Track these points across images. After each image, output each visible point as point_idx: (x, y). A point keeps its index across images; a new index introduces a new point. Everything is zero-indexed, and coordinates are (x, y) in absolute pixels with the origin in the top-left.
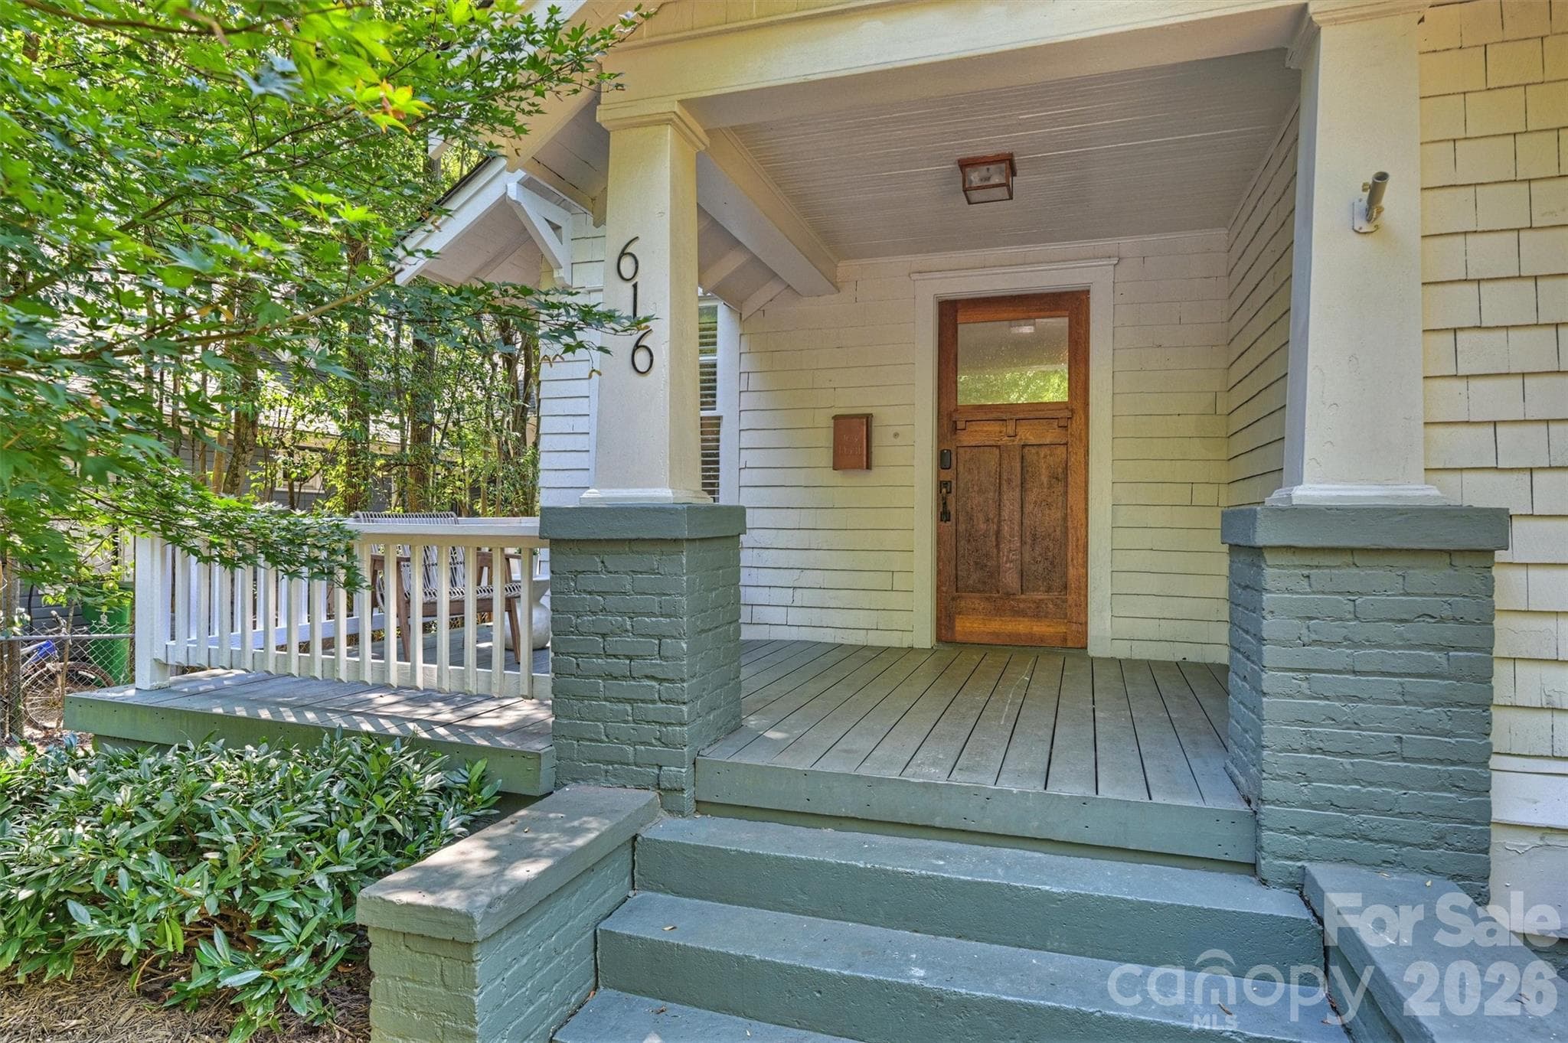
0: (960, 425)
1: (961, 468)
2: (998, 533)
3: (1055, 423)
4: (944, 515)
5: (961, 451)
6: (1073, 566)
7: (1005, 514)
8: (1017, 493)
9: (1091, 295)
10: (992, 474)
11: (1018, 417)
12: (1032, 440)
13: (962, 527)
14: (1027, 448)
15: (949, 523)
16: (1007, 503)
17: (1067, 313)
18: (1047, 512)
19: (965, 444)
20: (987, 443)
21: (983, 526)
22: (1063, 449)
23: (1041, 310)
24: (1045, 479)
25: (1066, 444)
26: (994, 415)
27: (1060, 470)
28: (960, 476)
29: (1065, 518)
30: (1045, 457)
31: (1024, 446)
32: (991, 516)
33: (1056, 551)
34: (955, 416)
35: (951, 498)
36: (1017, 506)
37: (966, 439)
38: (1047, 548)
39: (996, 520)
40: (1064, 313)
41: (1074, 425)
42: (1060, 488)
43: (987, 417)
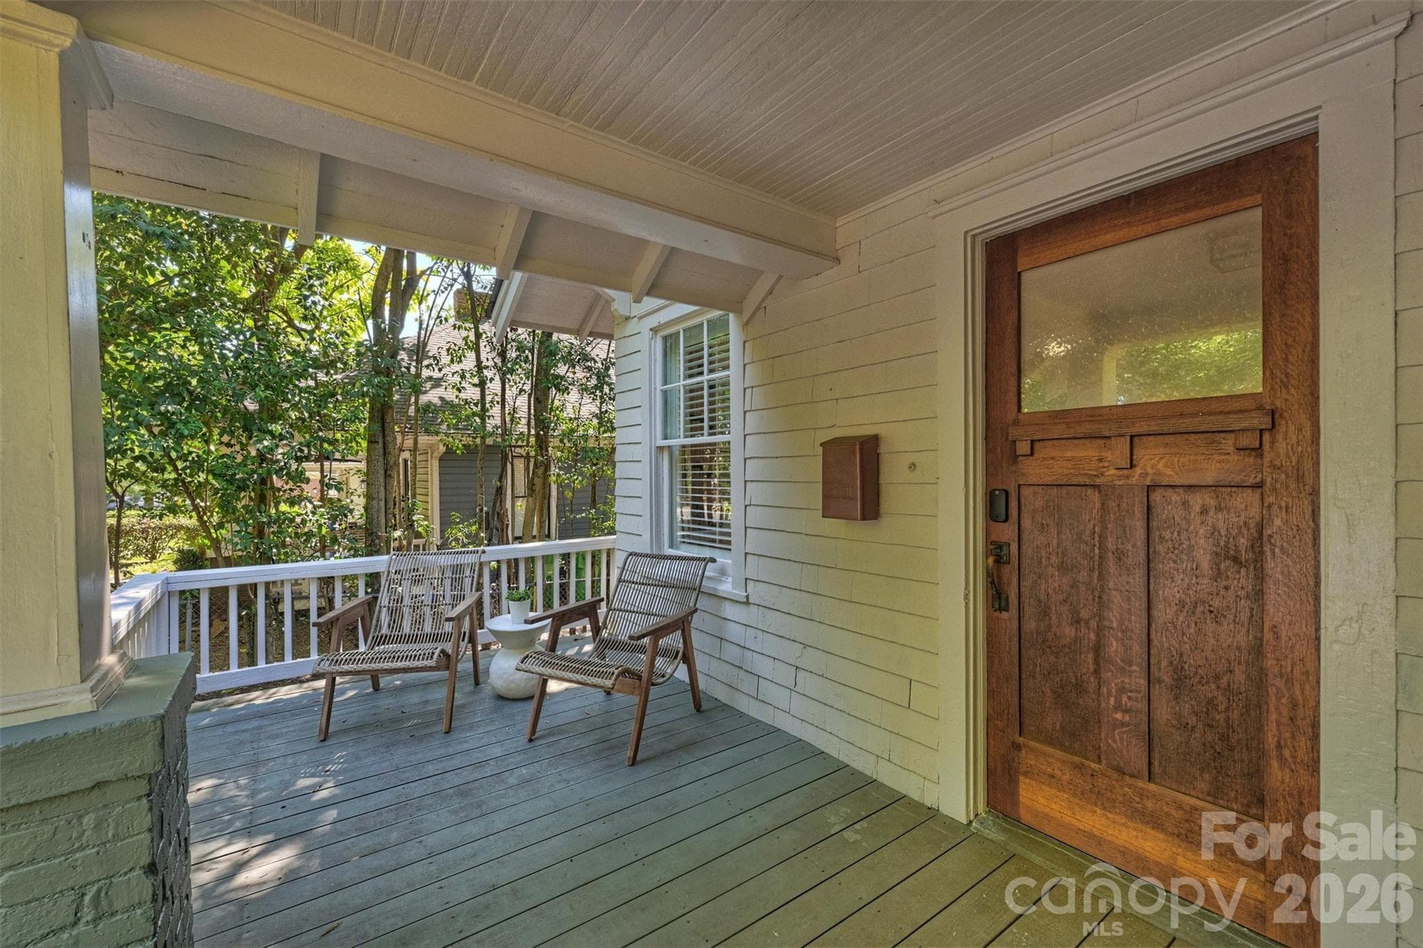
0: (1023, 448)
1: (1027, 523)
2: (1098, 648)
3: (1229, 443)
4: (997, 596)
5: (1026, 492)
6: (1281, 757)
7: (1113, 618)
8: (1137, 579)
9: (1322, 143)
10: (1086, 537)
11: (1136, 430)
12: (1171, 475)
13: (1030, 625)
14: (1160, 491)
15: (1005, 615)
16: (1116, 598)
17: (1258, 198)
18: (1210, 627)
19: (1033, 480)
20: (1075, 480)
21: (1069, 631)
22: (1252, 497)
23: (1187, 209)
24: (1205, 560)
25: (1259, 486)
26: (1088, 428)
27: (1243, 542)
28: (1025, 536)
29: (1258, 650)
30: (1204, 511)
31: (1149, 489)
32: (1084, 614)
33: (1235, 715)
34: (1014, 432)
35: (1009, 573)
36: (1139, 604)
37: (1035, 470)
38: (1211, 702)
39: (1093, 624)
40: (1248, 201)
41: (1282, 447)
42: (1242, 581)
43: (1072, 432)
